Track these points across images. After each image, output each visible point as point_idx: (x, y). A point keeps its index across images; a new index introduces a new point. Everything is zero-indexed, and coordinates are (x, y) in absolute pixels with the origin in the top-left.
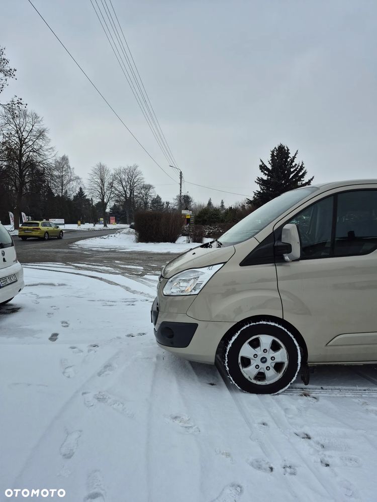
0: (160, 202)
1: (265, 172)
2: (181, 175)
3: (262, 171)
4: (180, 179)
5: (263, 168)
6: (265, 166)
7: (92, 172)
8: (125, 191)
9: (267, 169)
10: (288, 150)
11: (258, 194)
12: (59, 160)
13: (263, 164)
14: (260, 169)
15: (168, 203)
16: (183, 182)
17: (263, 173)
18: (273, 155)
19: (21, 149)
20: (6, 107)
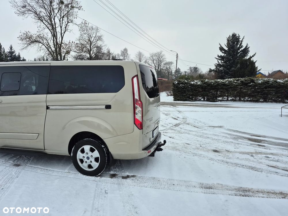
0: (180, 72)
1: (223, 51)
2: (177, 56)
3: (221, 51)
4: (176, 58)
5: (221, 49)
6: (223, 48)
7: (135, 56)
8: (155, 66)
9: (224, 50)
10: (239, 36)
11: (217, 65)
12: (123, 50)
13: (221, 46)
14: (220, 50)
15: (185, 72)
16: (178, 60)
17: (221, 52)
18: (228, 40)
19: (91, 46)
20: (79, 26)
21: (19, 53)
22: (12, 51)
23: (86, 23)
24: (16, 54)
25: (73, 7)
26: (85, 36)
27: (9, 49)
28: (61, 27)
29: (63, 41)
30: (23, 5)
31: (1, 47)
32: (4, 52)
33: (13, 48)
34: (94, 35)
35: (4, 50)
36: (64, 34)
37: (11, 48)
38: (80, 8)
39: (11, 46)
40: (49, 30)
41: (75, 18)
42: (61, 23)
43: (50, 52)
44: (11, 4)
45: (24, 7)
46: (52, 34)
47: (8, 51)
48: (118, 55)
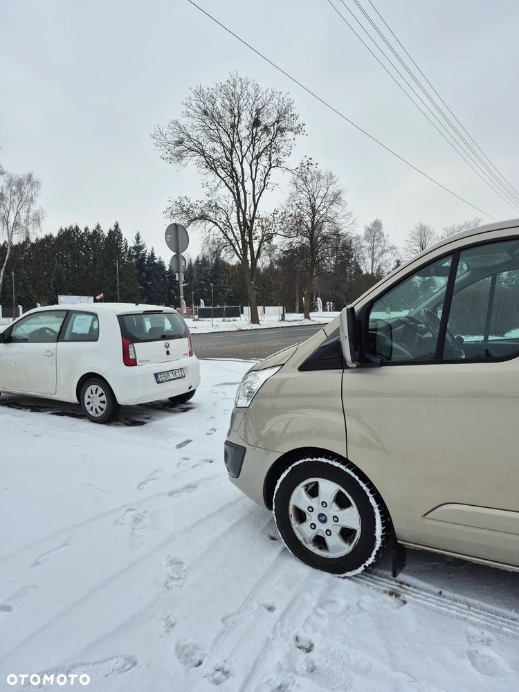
7: (410, 237)
12: (369, 226)
19: (314, 220)
20: (294, 172)
21: (153, 249)
22: (140, 244)
23: (311, 164)
24: (146, 251)
25: (281, 130)
26: (302, 196)
27: (135, 240)
28: (253, 181)
29: (257, 213)
30: (176, 139)
31: (121, 238)
32: (126, 248)
33: (141, 240)
34: (322, 194)
35: (126, 243)
36: (260, 196)
37: (138, 238)
38: (297, 130)
39: (138, 235)
40: (229, 188)
41: (287, 156)
42: (254, 170)
43: (229, 239)
44: (155, 141)
45: (180, 143)
46: (235, 197)
47: (133, 245)
48: (358, 238)
